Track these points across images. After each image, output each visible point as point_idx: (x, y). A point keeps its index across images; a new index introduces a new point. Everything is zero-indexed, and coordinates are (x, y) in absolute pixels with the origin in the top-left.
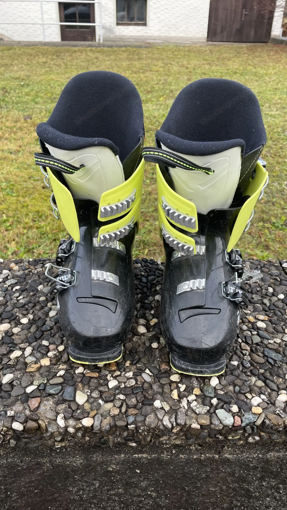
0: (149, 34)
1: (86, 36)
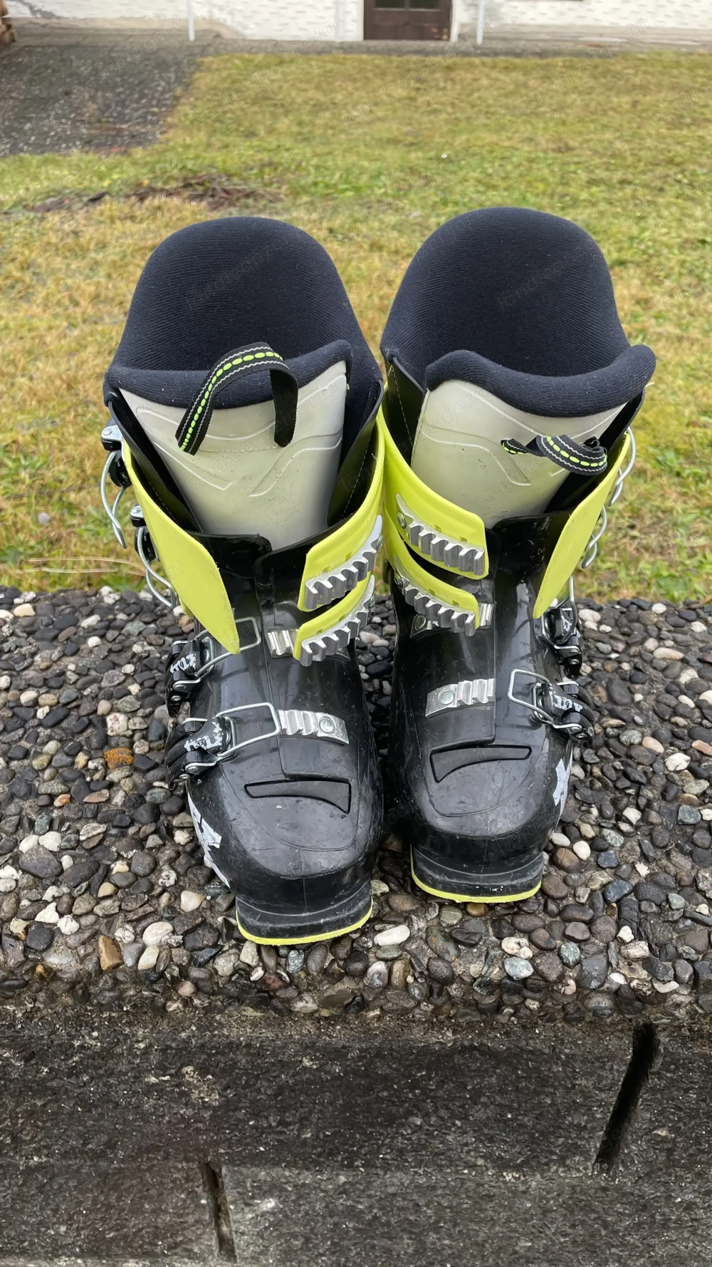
0: (589, 21)
1: (426, 25)
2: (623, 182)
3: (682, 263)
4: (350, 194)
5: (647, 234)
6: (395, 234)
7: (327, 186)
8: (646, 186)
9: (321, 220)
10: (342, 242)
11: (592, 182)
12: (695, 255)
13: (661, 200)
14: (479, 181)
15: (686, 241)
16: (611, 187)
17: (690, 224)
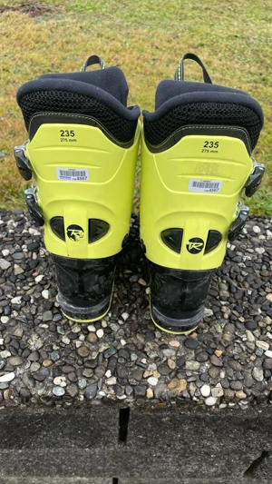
2: (206, 9)
3: (227, 46)
4: (91, 11)
5: (213, 33)
6: (109, 29)
7: (82, 7)
8: (216, 11)
9: (77, 23)
10: (85, 33)
11: (194, 9)
12: (232, 42)
13: (221, 17)
14: (147, 7)
15: (229, 36)
16: (201, 11)
17: (232, 29)
